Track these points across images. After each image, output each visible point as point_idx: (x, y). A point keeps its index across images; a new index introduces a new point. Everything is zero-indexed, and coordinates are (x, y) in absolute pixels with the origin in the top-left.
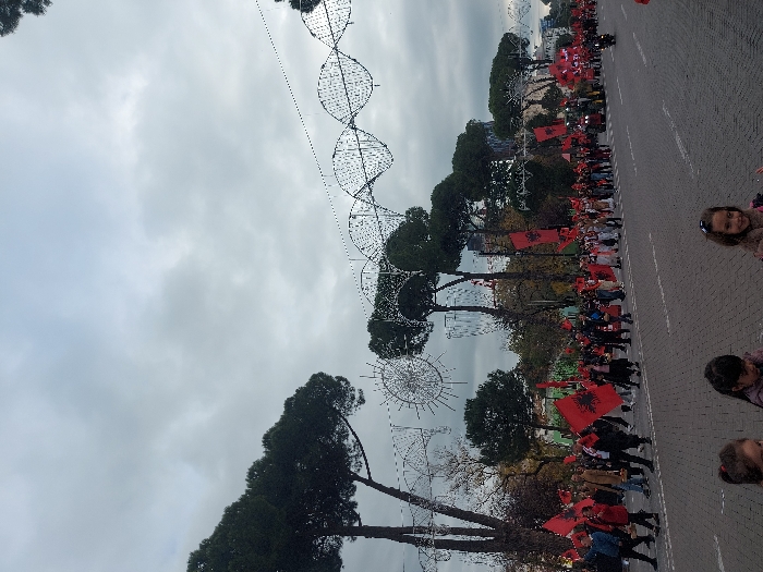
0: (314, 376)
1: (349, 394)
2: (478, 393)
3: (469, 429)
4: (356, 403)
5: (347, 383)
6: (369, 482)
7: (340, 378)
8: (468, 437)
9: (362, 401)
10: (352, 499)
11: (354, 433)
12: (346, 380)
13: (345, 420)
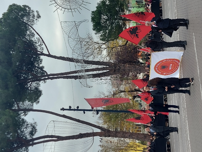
0: (10, 6)
1: (31, 14)
2: (97, 7)
3: (94, 26)
4: (36, 18)
5: (29, 8)
6: (49, 55)
7: (25, 6)
8: (94, 30)
9: (39, 17)
10: (41, 65)
11: (37, 34)
12: (28, 7)
13: (32, 27)
